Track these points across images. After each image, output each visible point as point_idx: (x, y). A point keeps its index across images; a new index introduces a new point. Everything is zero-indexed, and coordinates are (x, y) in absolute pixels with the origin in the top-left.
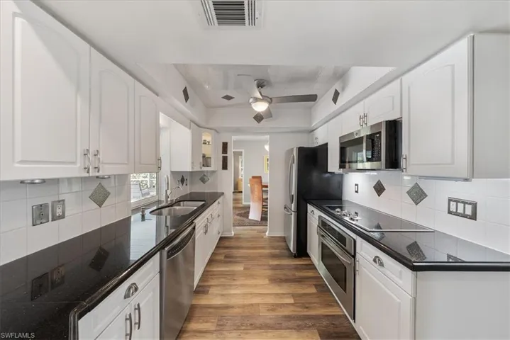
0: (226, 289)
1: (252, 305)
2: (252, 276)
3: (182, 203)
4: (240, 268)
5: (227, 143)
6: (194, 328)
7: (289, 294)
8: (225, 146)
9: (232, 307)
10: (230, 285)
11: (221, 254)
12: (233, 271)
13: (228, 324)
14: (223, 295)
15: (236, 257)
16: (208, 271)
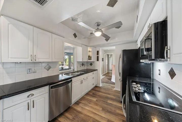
0: (85, 106)
1: (89, 116)
2: (97, 104)
3: (79, 72)
4: (95, 99)
5: (98, 51)
6: (67, 116)
7: (107, 119)
8: (98, 52)
9: (82, 114)
10: (87, 105)
11: (92, 92)
12: (92, 100)
13: (76, 120)
14: (82, 108)
15: (96, 95)
16: (84, 97)
